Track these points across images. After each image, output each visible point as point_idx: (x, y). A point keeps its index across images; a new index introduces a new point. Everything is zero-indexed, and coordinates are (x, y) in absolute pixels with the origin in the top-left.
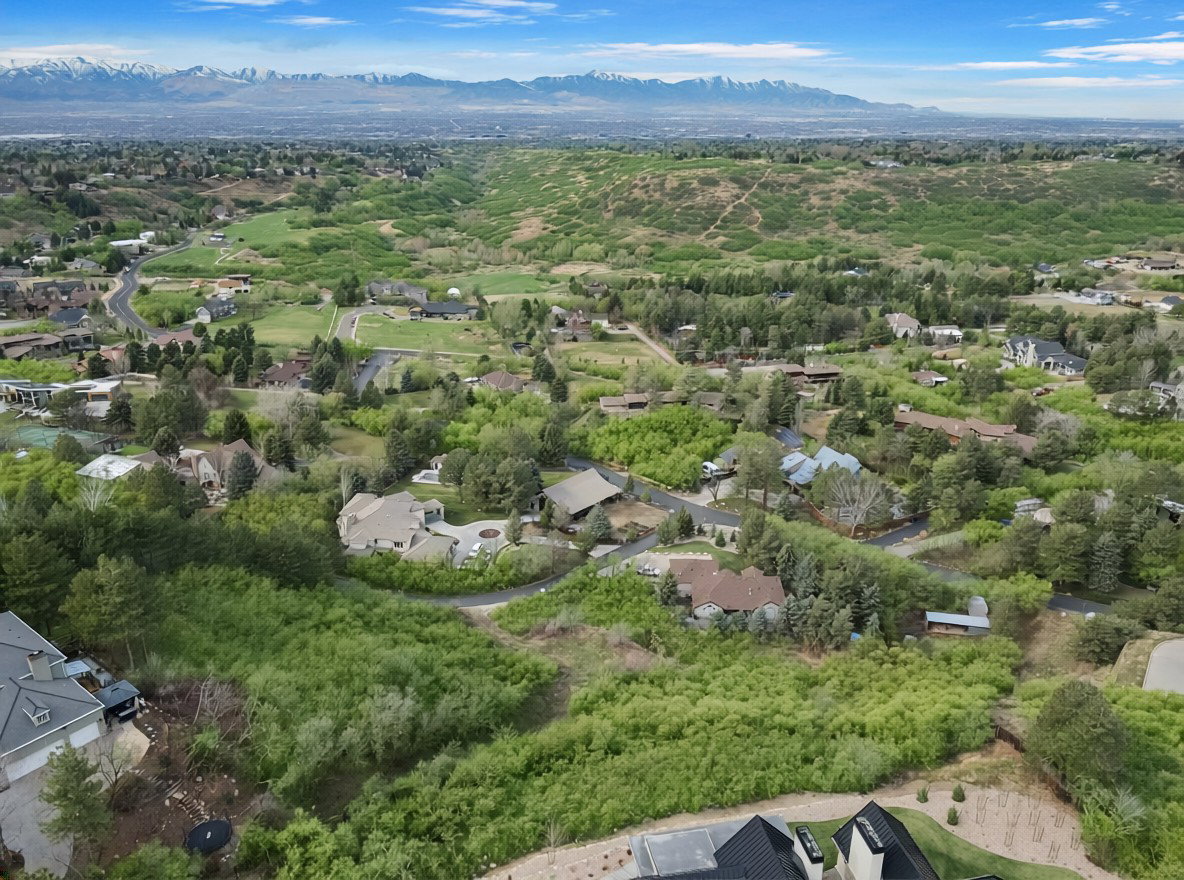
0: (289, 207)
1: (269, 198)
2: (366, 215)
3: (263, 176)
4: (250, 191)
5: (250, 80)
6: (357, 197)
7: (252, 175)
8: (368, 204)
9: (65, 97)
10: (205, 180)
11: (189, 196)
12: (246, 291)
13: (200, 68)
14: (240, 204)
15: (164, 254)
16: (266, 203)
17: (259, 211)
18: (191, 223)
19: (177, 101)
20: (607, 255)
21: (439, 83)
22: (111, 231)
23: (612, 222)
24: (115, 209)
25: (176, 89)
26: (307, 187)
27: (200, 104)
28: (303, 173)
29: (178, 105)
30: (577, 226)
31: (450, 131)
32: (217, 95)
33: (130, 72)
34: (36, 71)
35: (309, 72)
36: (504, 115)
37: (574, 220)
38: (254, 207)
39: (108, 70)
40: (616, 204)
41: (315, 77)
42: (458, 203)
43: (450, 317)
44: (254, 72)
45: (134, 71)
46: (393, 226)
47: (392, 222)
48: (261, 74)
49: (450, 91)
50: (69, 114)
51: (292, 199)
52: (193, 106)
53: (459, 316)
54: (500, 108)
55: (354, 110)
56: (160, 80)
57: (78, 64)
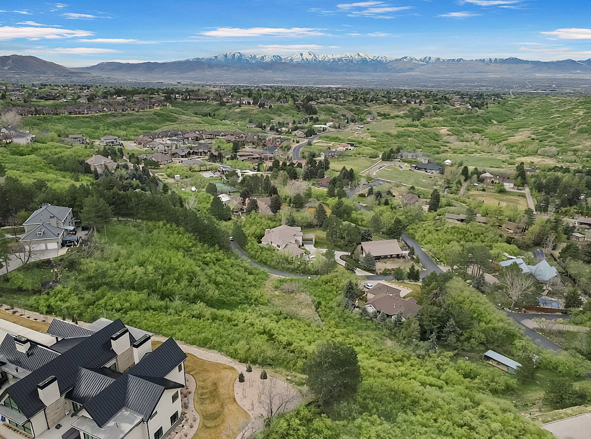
0: (402, 118)
1: (395, 113)
2: (437, 124)
3: (395, 103)
4: (386, 109)
5: (427, 62)
6: (437, 115)
7: (390, 103)
8: (441, 119)
9: (348, 70)
10: (369, 104)
11: (358, 110)
12: (350, 149)
13: (406, 58)
14: (380, 114)
15: (333, 132)
16: (392, 115)
17: (387, 118)
18: (353, 121)
19: (393, 72)
20: (558, 154)
21: (527, 62)
22: (316, 121)
23: (574, 136)
24: (323, 112)
25: (394, 66)
26: (414, 109)
27: (402, 74)
28: (415, 103)
29: (393, 74)
30: (551, 137)
31: (524, 87)
32: (411, 69)
33: (376, 59)
34: (340, 60)
35: (456, 58)
36: (560, 79)
37: (551, 134)
38: (385, 116)
39: (368, 58)
40: (580, 127)
41: (459, 60)
42: (495, 122)
43: (429, 171)
44: (430, 58)
45: (378, 59)
46: (448, 130)
47: (448, 128)
48: (433, 60)
49: (532, 66)
50: (348, 78)
51: (404, 114)
52: (399, 74)
53: (433, 171)
54: (560, 75)
55: (474, 76)
56: (388, 63)
57: (357, 57)
